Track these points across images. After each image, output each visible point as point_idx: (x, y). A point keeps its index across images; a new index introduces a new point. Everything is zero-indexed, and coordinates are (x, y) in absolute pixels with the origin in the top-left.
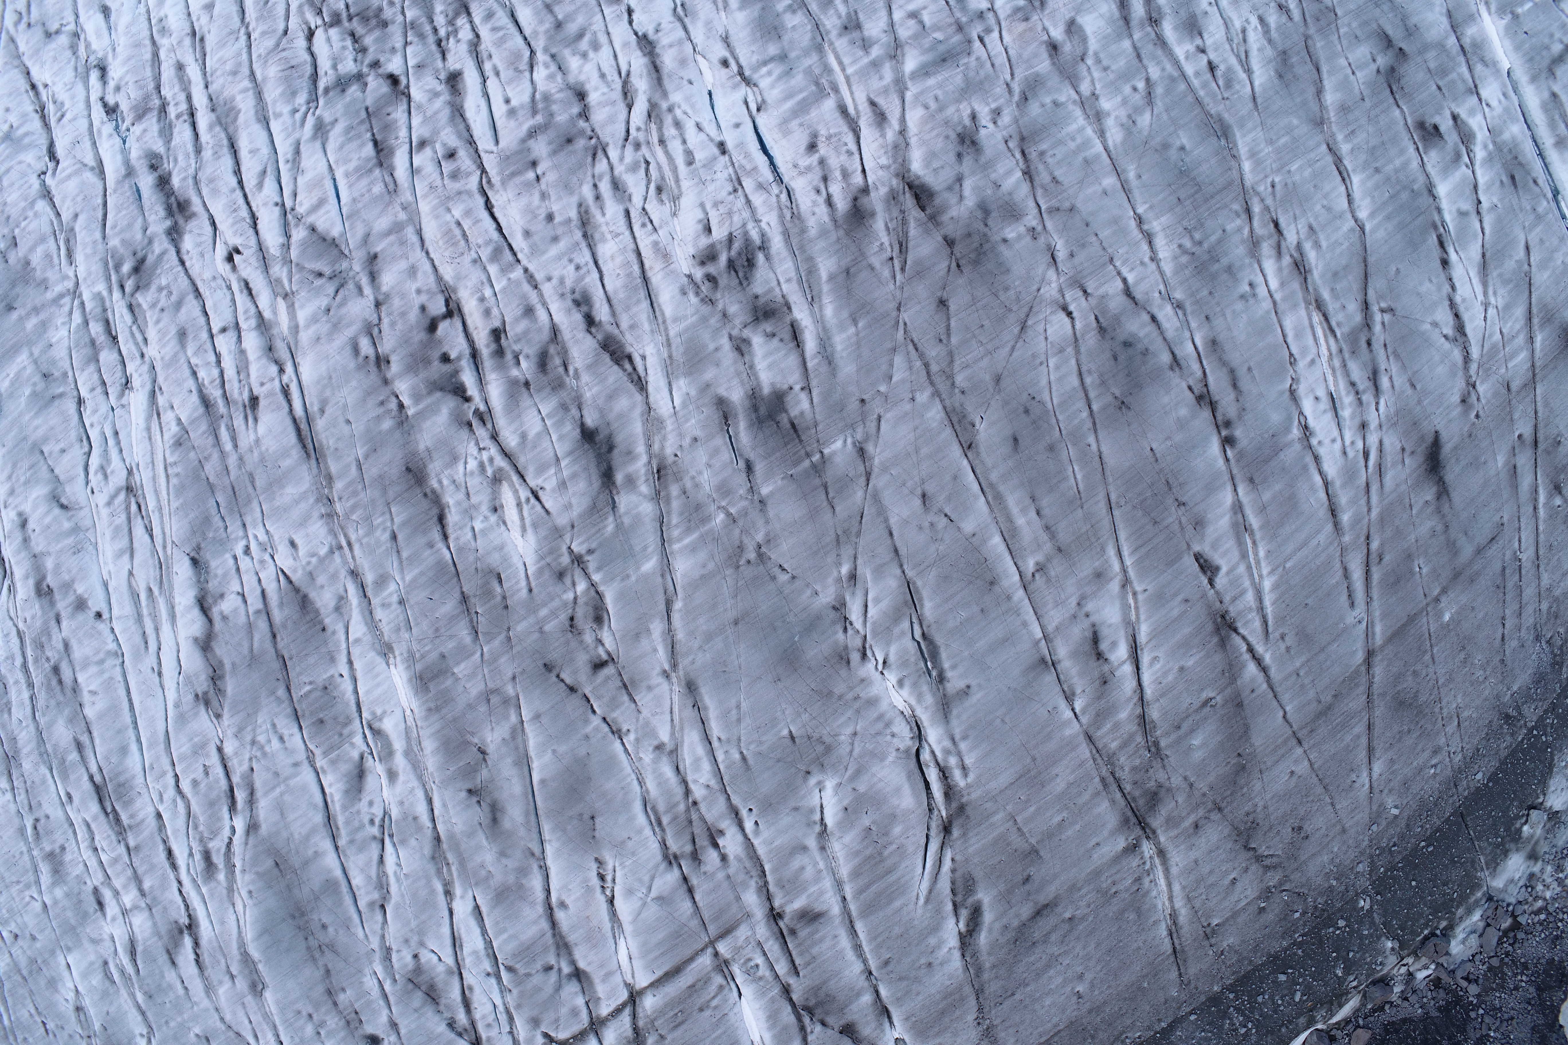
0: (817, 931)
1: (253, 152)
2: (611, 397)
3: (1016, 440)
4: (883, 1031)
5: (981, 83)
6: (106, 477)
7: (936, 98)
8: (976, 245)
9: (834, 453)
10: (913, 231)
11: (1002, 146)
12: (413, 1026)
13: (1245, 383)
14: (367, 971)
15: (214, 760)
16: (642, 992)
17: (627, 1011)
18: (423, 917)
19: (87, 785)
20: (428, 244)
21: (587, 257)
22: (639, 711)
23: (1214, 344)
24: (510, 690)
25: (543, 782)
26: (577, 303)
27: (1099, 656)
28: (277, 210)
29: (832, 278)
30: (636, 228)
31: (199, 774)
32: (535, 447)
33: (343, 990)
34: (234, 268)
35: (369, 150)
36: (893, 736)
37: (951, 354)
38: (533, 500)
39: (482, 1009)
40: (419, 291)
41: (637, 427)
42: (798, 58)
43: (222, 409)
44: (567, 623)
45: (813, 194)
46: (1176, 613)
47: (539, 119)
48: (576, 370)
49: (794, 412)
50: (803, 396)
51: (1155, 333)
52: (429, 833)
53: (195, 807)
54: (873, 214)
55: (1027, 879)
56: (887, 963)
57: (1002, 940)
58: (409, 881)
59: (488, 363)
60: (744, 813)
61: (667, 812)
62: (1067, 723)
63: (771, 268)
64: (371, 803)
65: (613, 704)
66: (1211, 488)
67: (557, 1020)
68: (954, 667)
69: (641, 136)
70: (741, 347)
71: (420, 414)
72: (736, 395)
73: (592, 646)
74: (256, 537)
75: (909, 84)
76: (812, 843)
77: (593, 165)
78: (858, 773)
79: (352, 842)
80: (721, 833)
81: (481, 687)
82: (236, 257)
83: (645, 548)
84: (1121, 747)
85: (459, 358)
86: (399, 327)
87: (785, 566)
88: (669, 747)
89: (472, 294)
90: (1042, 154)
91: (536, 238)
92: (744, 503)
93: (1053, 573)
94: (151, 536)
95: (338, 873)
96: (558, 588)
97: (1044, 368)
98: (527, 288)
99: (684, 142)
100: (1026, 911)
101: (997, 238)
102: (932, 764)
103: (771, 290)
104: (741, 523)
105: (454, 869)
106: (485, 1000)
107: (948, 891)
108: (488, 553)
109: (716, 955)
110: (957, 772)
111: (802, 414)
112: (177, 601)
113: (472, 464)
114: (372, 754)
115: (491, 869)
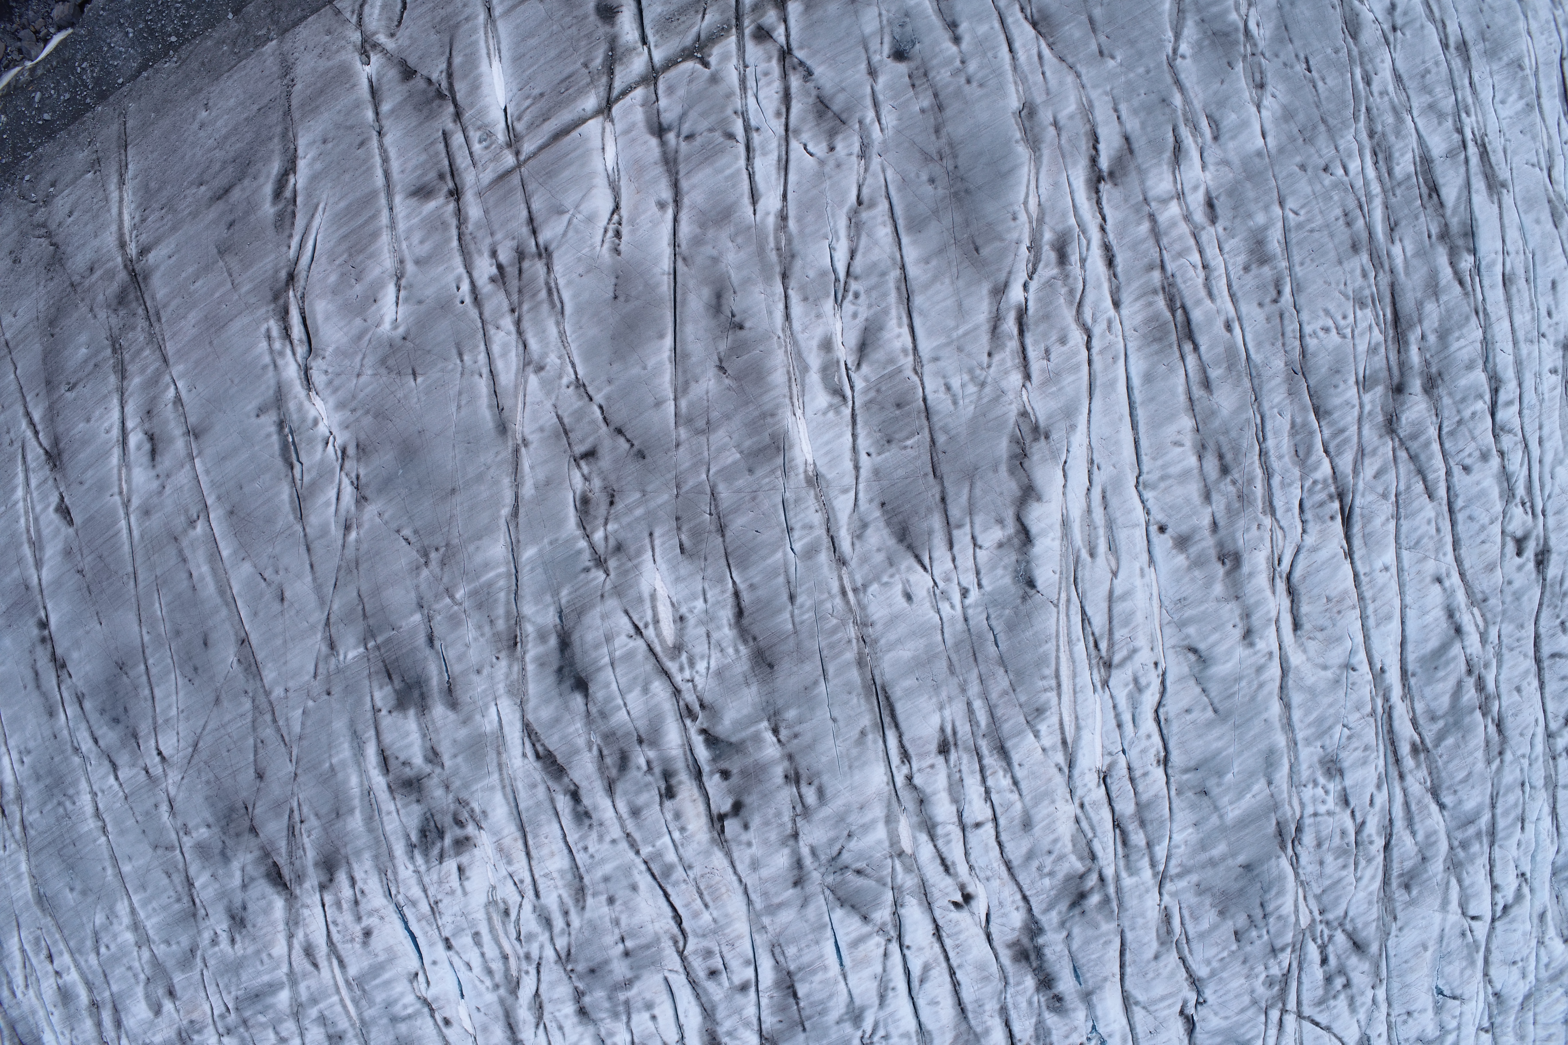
0: (419, 177)
1: (934, 1003)
2: (556, 721)
3: (205, 644)
4: (378, 73)
5: (227, 971)
6: (1136, 680)
7: (261, 963)
8: (232, 825)
9: (356, 647)
10: (282, 844)
11: (210, 911)
12: (850, 72)
13: (29, 675)
14: (890, 132)
15: (1036, 366)
16: (598, 112)
17: (615, 92)
18: (815, 192)
19: (1203, 340)
20: (740, 891)
21: (580, 857)
22: (555, 406)
23: (51, 714)
24: (683, 433)
25: (661, 336)
26: (587, 815)
27: (151, 438)
28: (907, 941)
29: (351, 811)
30: (528, 880)
31: (1057, 351)
32: (635, 678)
33: (923, 111)
34: (962, 887)
35: (802, 990)
36: (326, 372)
37: (254, 729)
38: (641, 625)
39: (771, 93)
40: (749, 844)
41: (532, 688)
42: (380, 1017)
43: (984, 745)
44: (616, 499)
45: (367, 891)
46: (90, 473)
47: (622, 996)
48: (590, 750)
49: (388, 689)
50: (379, 704)
51: (94, 728)
52: (793, 283)
53: (1068, 315)
54: (316, 865)
55: (231, 225)
56: (362, 144)
57: (260, 165)
58: (823, 231)
59: (680, 765)
60: (468, 300)
61: (540, 303)
62: (182, 376)
63: (404, 827)
64: (855, 315)
65: (579, 415)
66: (58, 583)
67: (690, 82)
68: (269, 435)
69: (524, 966)
70: (433, 756)
71: (756, 720)
72: (439, 711)
73: (594, 475)
74: (953, 607)
75: (285, 979)
76: (410, 267)
77: (569, 945)
78: (360, 337)
79: (883, 274)
80: (493, 280)
81: (713, 438)
82: (958, 898)
83: (532, 570)
84: (142, 350)
85: (712, 773)
86: (771, 812)
87: (404, 543)
88: (530, 369)
89: (692, 835)
90: (179, 900)
91: (625, 883)
92: (437, 606)
93: (183, 518)
94: (1084, 612)
95: (905, 240)
96: (622, 535)
97: (181, 708)
98: (637, 836)
99: (483, 955)
100: (236, 194)
101: (216, 830)
102: (296, 342)
103: (405, 807)
104: (441, 588)
105: (772, 244)
106: (763, 102)
107: (298, 217)
108: (691, 575)
109: (517, 153)
110: (275, 332)
111: (381, 688)
112: (1057, 543)
113: (701, 666)
114: (847, 369)
115: (730, 244)
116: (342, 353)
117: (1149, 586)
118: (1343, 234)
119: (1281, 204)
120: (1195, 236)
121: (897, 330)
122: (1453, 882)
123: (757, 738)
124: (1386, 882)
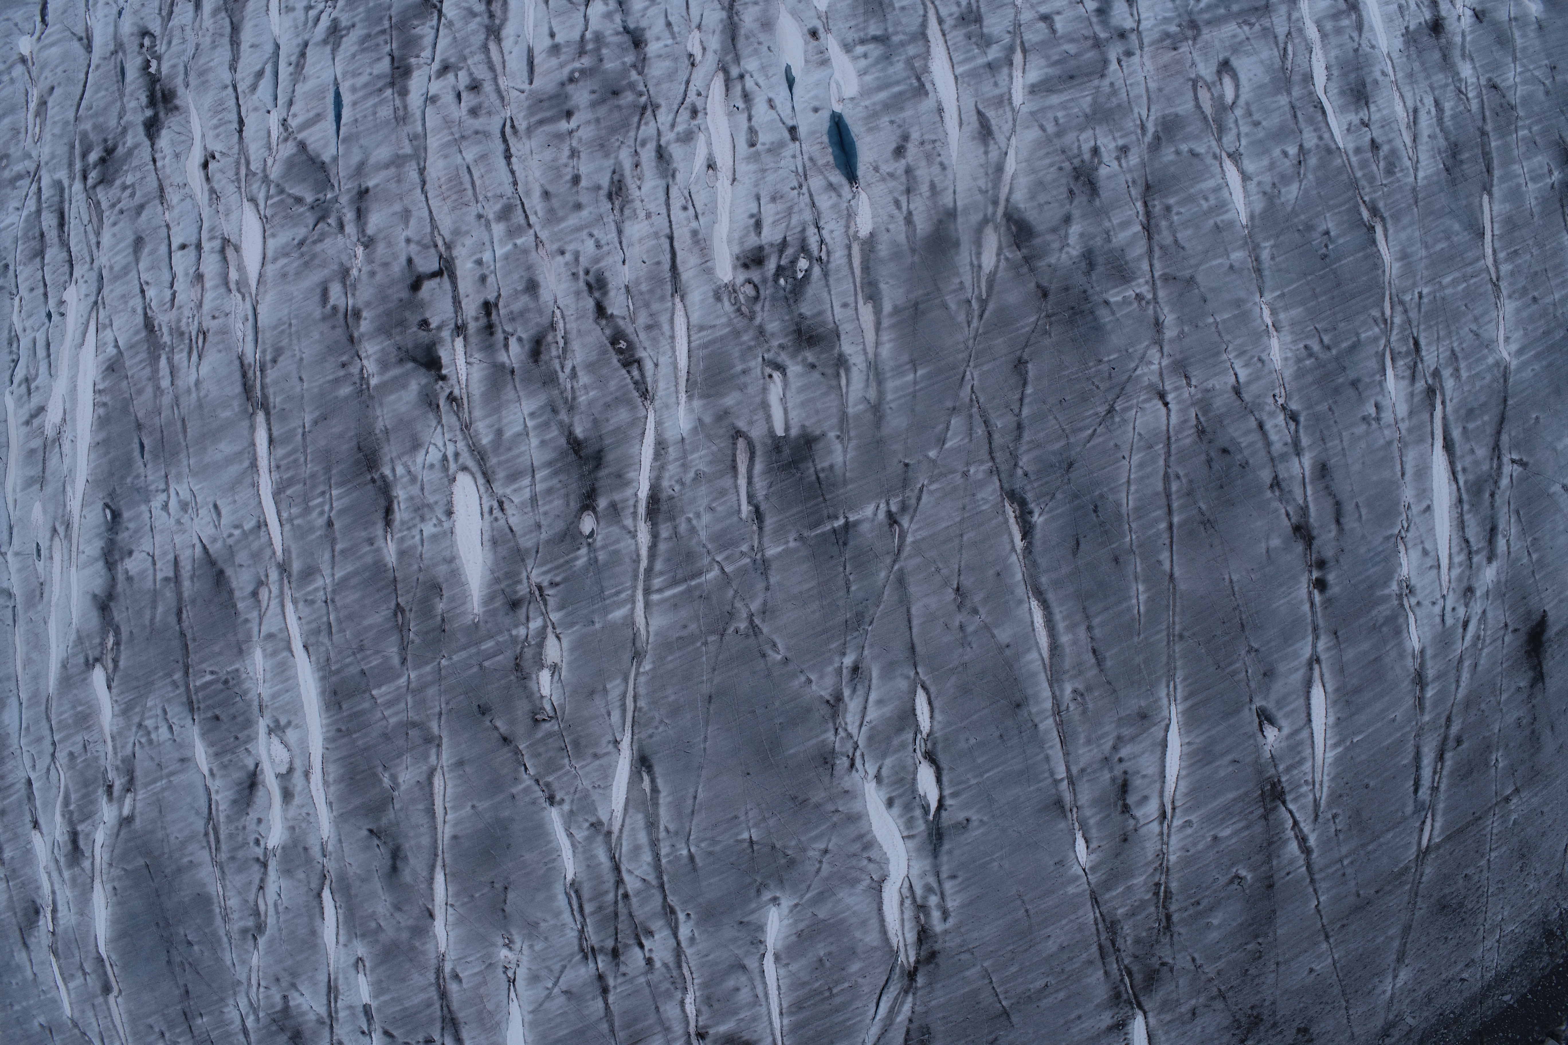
1: (255, 48)
2: (610, 406)
7: (1056, 121)
8: (1072, 302)
13: (1349, 521)
14: (231, 1002)
18: (299, 958)
20: (429, 185)
21: (612, 234)
22: (578, 780)
23: (1323, 468)
24: (433, 727)
26: (589, 287)
29: (897, 311)
30: (675, 211)
31: (77, 748)
33: (201, 1015)
34: (207, 177)
35: (384, 66)
36: (870, 861)
37: (1020, 427)
38: (497, 512)
42: (902, 44)
43: (165, 338)
44: (512, 664)
46: (1222, 773)
47: (585, 62)
52: (318, 868)
54: (957, 244)
58: (288, 916)
59: (474, 341)
60: (680, 917)
61: (592, 900)
62: (1074, 879)
63: (827, 287)
64: (259, 821)
65: (550, 766)
68: (955, 795)
71: (384, 387)
73: (537, 695)
74: (178, 494)
78: (821, 897)
79: (233, 859)
82: (212, 165)
83: (618, 591)
84: (1128, 915)
85: (441, 327)
90: (1168, 209)
91: (556, 203)
93: (1091, 706)
96: (509, 620)
97: (1126, 462)
101: (1097, 299)
103: (821, 313)
110: (936, 915)
111: (831, 467)
113: (434, 456)
121: (221, 799)
123: (384, 365)
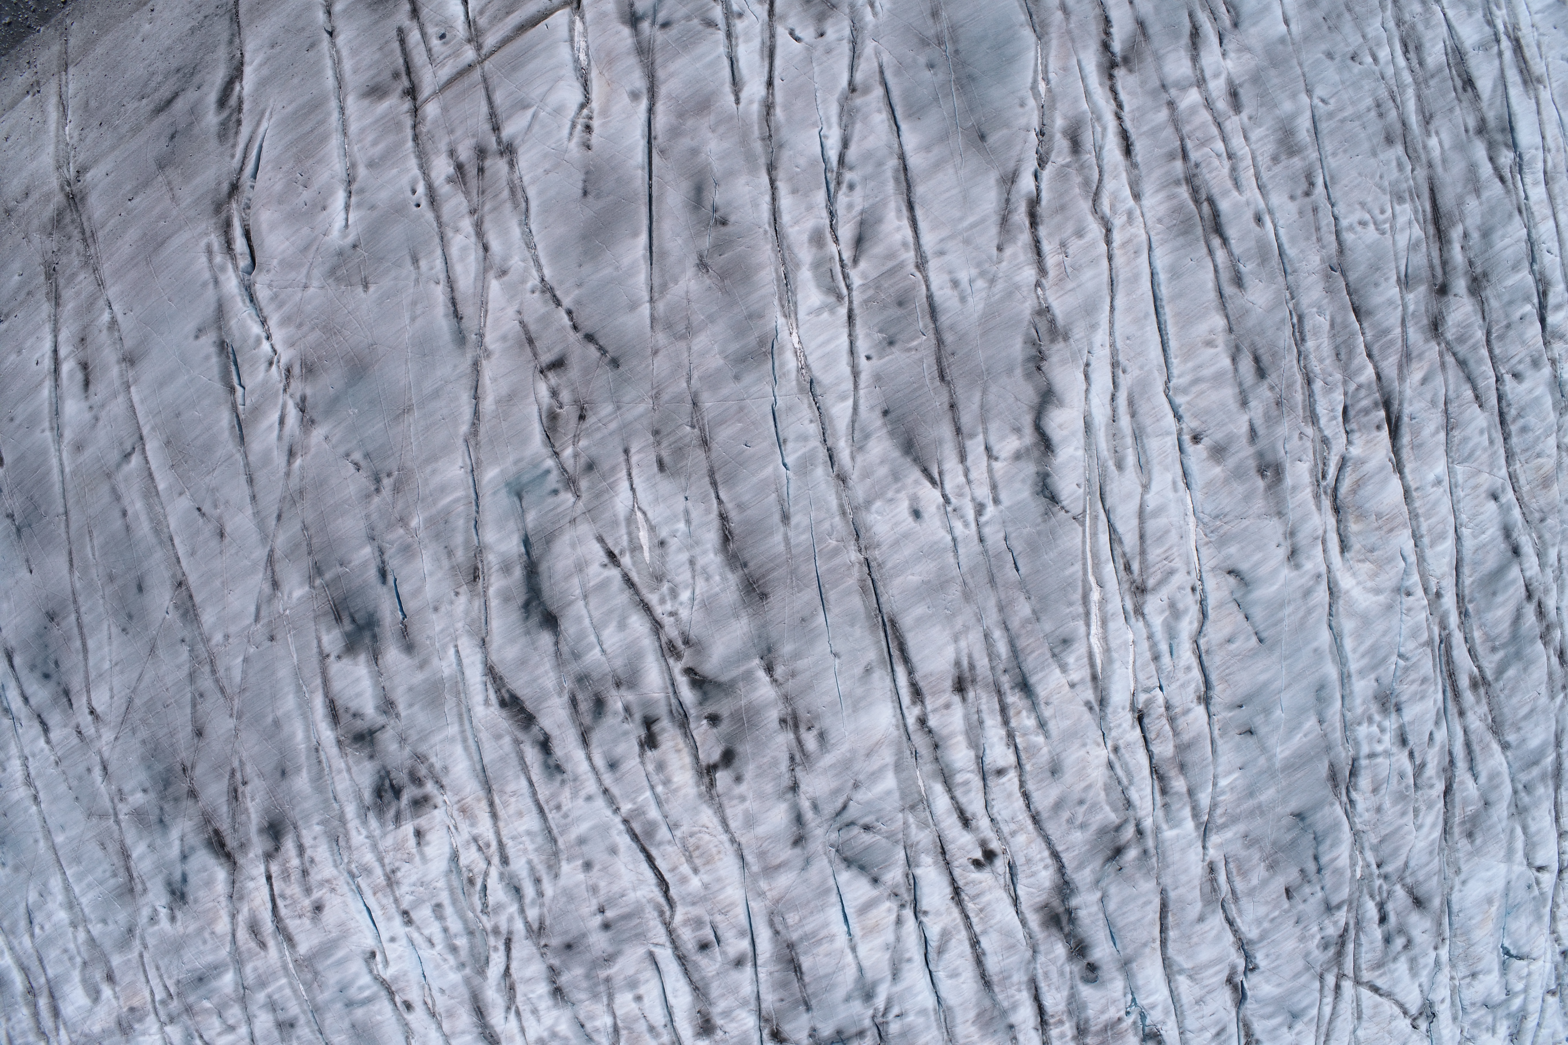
0: (372, 77)
1: (954, 975)
3: (140, 589)
5: (168, 952)
6: (1172, 606)
7: (205, 942)
10: (224, 809)
11: (149, 886)
15: (1051, 261)
16: (566, 3)
18: (803, 78)
19: (1232, 232)
20: (733, 851)
24: (661, 338)
25: (635, 234)
27: (84, 366)
28: (923, 906)
29: (298, 769)
32: (611, 612)
34: (983, 844)
35: (806, 963)
37: (192, 681)
38: (616, 552)
40: (743, 799)
41: (496, 626)
42: (334, 1002)
44: (589, 413)
45: (317, 859)
47: (603, 974)
48: (561, 695)
49: (337, 632)
50: (327, 648)
51: (25, 686)
52: (780, 175)
53: (1085, 206)
54: (261, 831)
55: (172, 137)
56: (312, 46)
57: (203, 74)
59: (663, 710)
60: (424, 203)
63: (357, 787)
64: (849, 209)
68: (207, 358)
69: (493, 941)
70: (388, 706)
71: (746, 657)
72: (393, 655)
75: (228, 959)
76: (362, 171)
77: (542, 917)
79: (880, 164)
80: (451, 180)
82: (978, 854)
86: (767, 761)
87: (353, 468)
88: (491, 273)
90: (115, 875)
91: (602, 845)
92: (390, 537)
94: (1112, 530)
95: (902, 128)
96: (594, 451)
98: (616, 791)
99: (445, 929)
100: (179, 105)
101: (152, 795)
102: (238, 256)
103: (356, 763)
104: (394, 517)
105: (756, 135)
107: (245, 123)
108: (672, 495)
109: (479, 48)
110: (216, 247)
111: (329, 630)
112: (1080, 453)
113: (685, 597)
114: (843, 266)
115: (710, 135)
116: (288, 265)
117: (1182, 501)
118: (1375, 126)
119: (1309, 92)
120: (1219, 126)
121: (896, 223)
122: (1519, 831)
123: (750, 678)
124: (1446, 831)
